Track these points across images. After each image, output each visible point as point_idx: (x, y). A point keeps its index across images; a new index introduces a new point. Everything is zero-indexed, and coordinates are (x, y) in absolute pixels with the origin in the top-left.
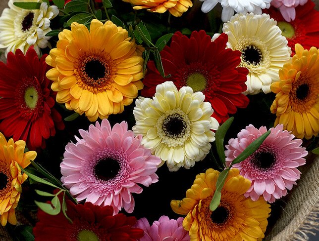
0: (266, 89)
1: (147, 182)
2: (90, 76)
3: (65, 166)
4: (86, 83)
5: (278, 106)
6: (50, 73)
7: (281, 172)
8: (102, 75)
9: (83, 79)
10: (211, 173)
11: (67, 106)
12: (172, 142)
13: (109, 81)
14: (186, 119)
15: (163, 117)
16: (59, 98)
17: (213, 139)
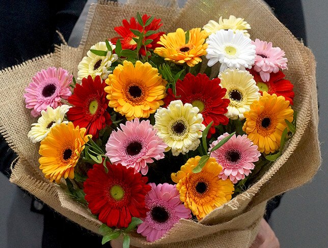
0: (241, 116)
1: (158, 157)
2: (132, 95)
3: (109, 145)
4: (128, 99)
5: (247, 126)
6: (106, 89)
7: (242, 165)
8: (139, 95)
9: (127, 96)
10: (198, 158)
11: (115, 109)
12: (176, 137)
13: (143, 99)
14: (186, 124)
15: (173, 122)
16: (111, 104)
17: (201, 136)
